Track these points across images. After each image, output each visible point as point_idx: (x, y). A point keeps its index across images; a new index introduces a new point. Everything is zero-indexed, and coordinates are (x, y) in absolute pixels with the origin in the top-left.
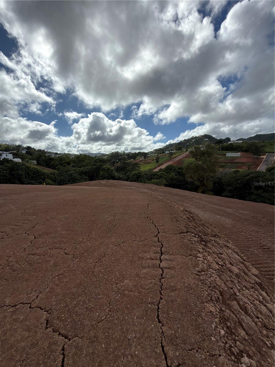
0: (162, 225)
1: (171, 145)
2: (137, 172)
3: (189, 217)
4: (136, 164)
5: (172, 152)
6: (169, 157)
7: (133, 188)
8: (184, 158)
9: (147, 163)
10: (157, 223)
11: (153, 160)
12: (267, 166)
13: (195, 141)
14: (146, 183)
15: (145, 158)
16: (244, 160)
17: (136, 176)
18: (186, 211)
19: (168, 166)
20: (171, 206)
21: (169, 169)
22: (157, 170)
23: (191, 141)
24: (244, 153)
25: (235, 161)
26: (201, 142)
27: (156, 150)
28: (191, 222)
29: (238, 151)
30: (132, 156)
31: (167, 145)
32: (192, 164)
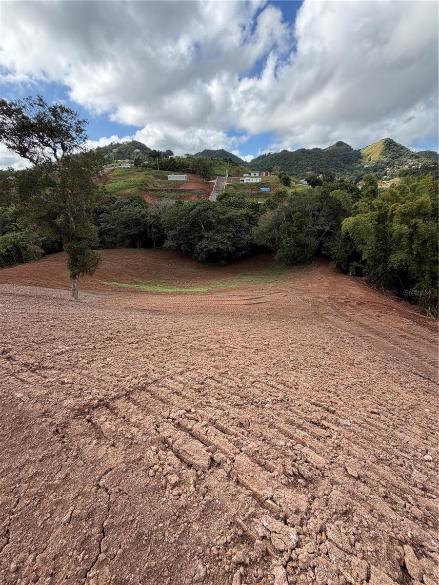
13: (118, 153)
16: (192, 186)
23: (111, 151)
24: (191, 176)
26: (129, 154)
29: (183, 172)
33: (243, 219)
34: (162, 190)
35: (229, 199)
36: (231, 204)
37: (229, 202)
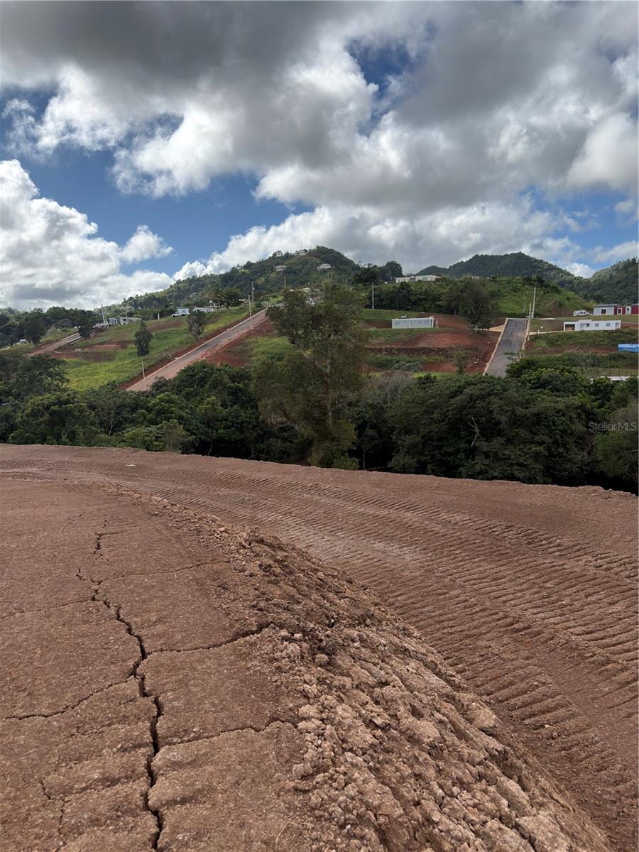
0: (160, 620)
1: (195, 283)
2: (48, 398)
3: (271, 562)
4: (44, 364)
5: (202, 309)
6: (190, 329)
7: (35, 469)
8: (249, 334)
9: (99, 357)
10: (136, 616)
11: (123, 345)
12: (509, 358)
13: (286, 272)
14: (100, 443)
15: (84, 333)
16: (445, 342)
17: (47, 416)
18: (261, 541)
19: (189, 368)
20: (199, 531)
21: (194, 379)
22: (144, 385)
23: (272, 270)
24: (443, 319)
25: (422, 345)
26: (307, 274)
27: (134, 302)
28: (276, 583)
29: (425, 310)
30: (21, 327)
31: (179, 282)
32: (280, 359)
33: (571, 418)
34: (380, 350)
35: (537, 373)
36: (541, 384)
37: (539, 379)
